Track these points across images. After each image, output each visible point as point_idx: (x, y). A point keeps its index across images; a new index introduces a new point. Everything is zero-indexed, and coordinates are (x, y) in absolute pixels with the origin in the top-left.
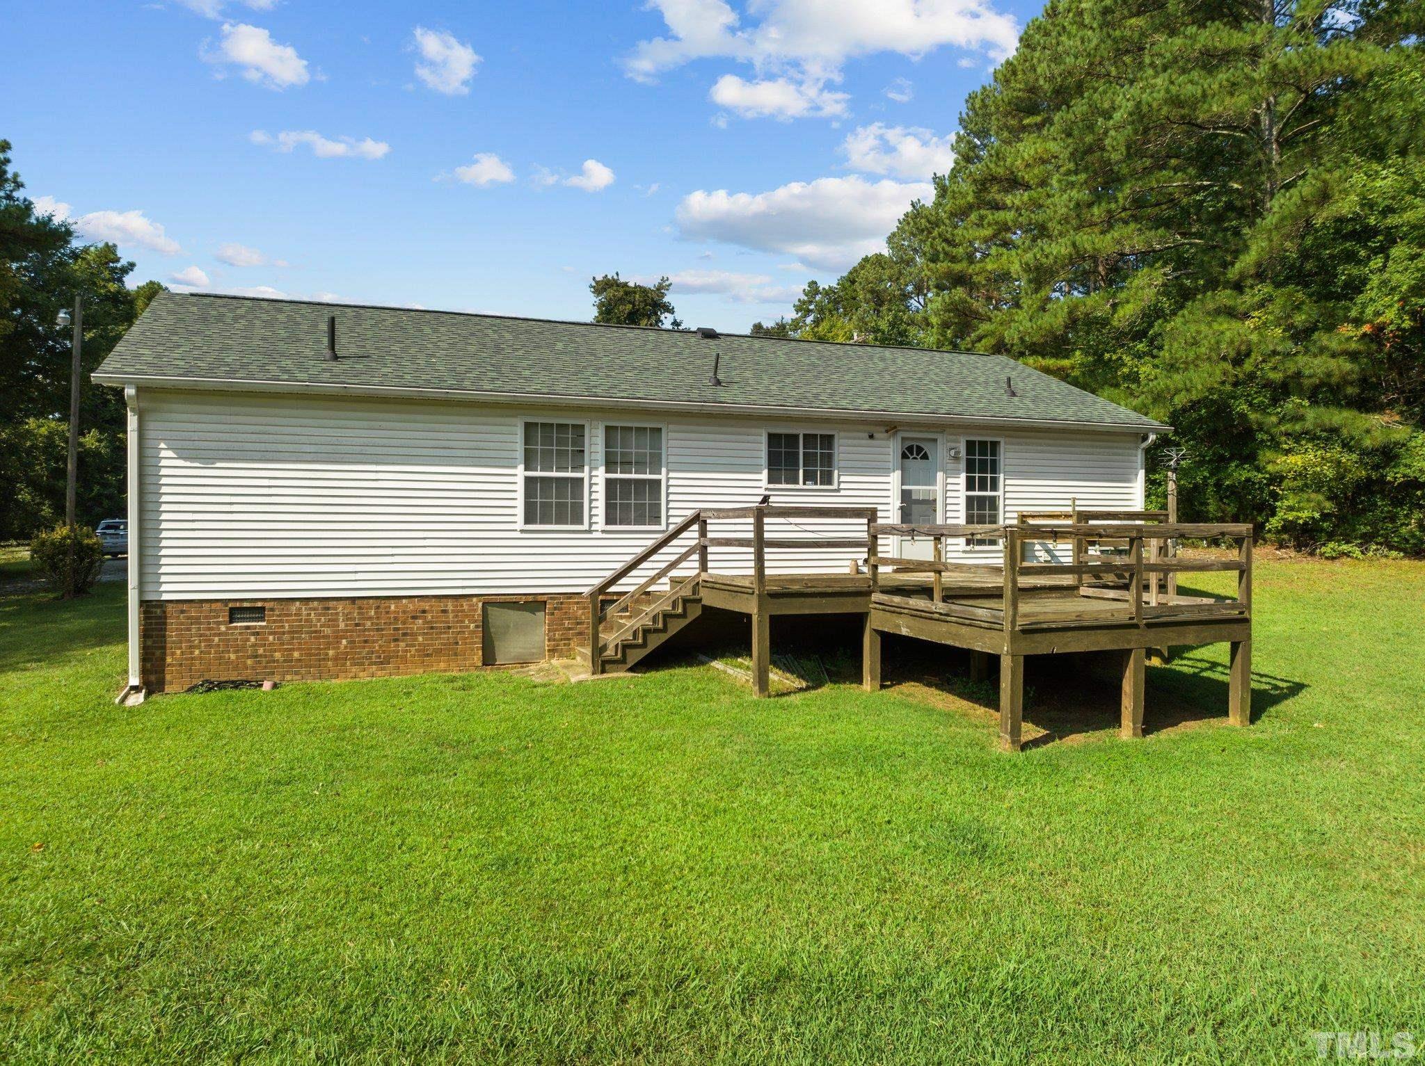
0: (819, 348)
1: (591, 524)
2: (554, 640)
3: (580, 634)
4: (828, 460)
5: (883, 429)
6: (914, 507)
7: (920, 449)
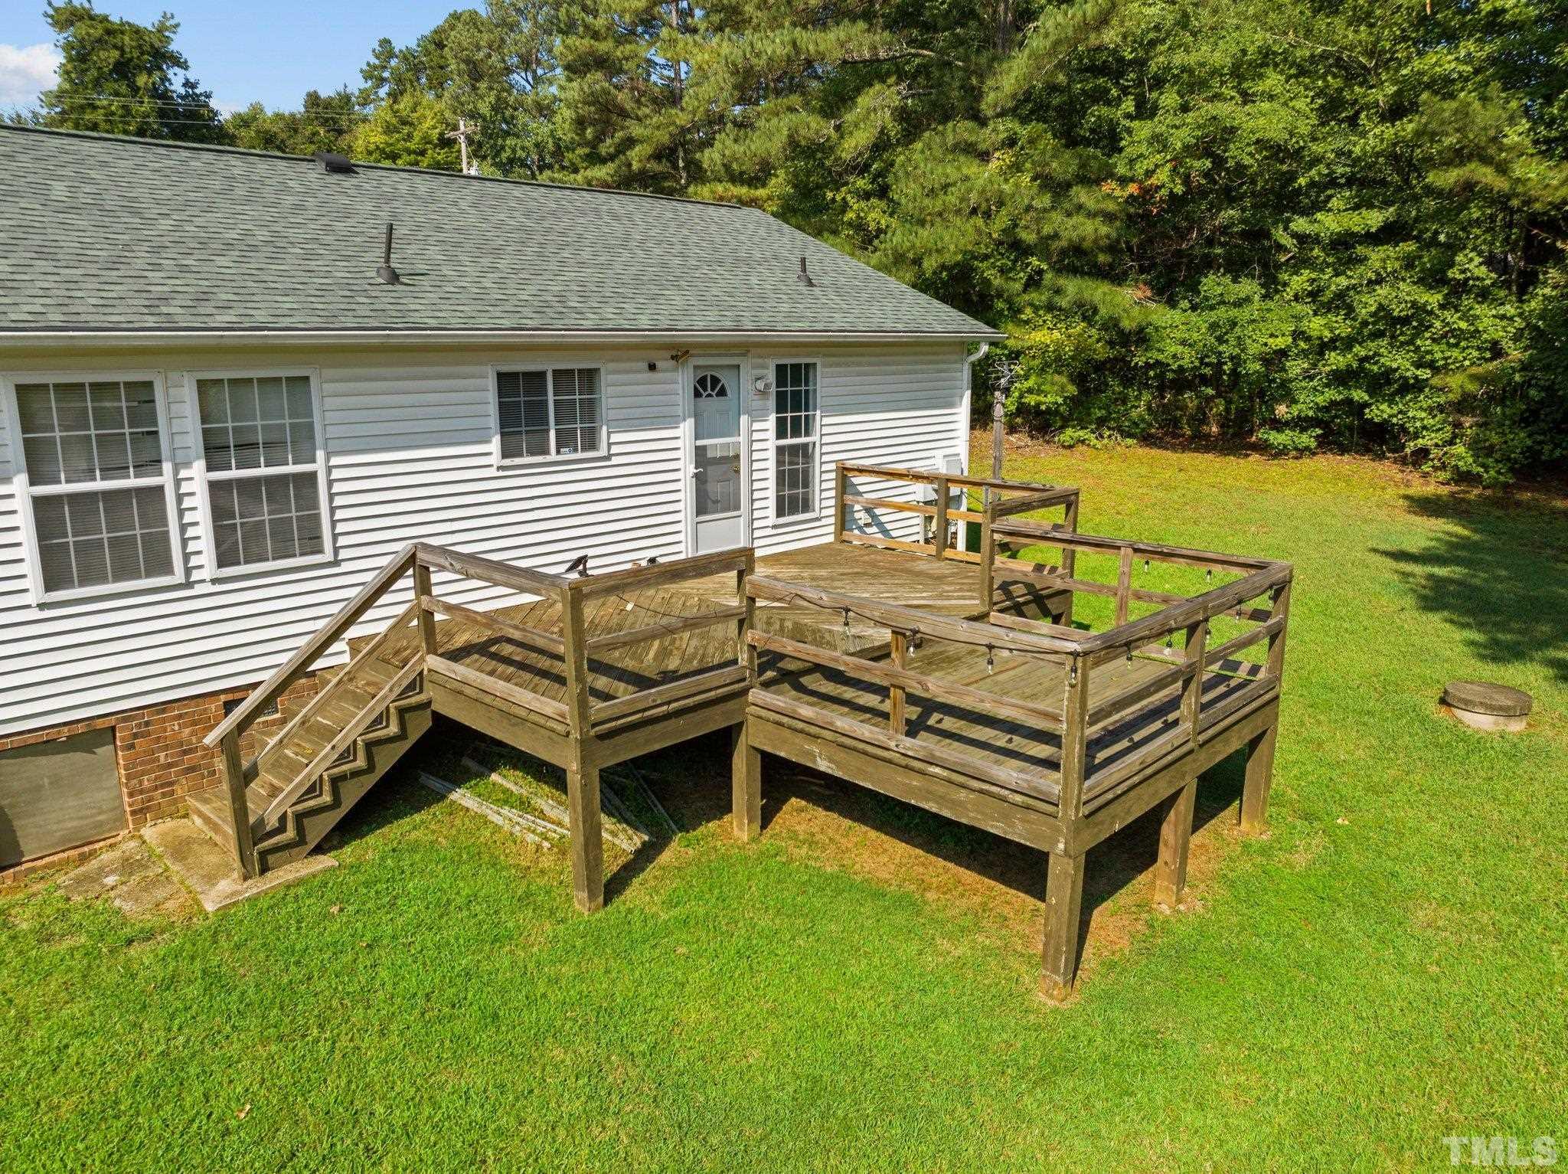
0: (516, 193)
1: (188, 571)
2: (141, 792)
3: (192, 769)
4: (590, 410)
5: (668, 354)
6: (710, 468)
7: (715, 381)
